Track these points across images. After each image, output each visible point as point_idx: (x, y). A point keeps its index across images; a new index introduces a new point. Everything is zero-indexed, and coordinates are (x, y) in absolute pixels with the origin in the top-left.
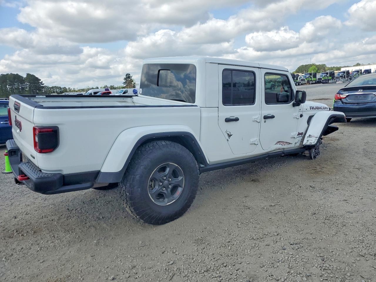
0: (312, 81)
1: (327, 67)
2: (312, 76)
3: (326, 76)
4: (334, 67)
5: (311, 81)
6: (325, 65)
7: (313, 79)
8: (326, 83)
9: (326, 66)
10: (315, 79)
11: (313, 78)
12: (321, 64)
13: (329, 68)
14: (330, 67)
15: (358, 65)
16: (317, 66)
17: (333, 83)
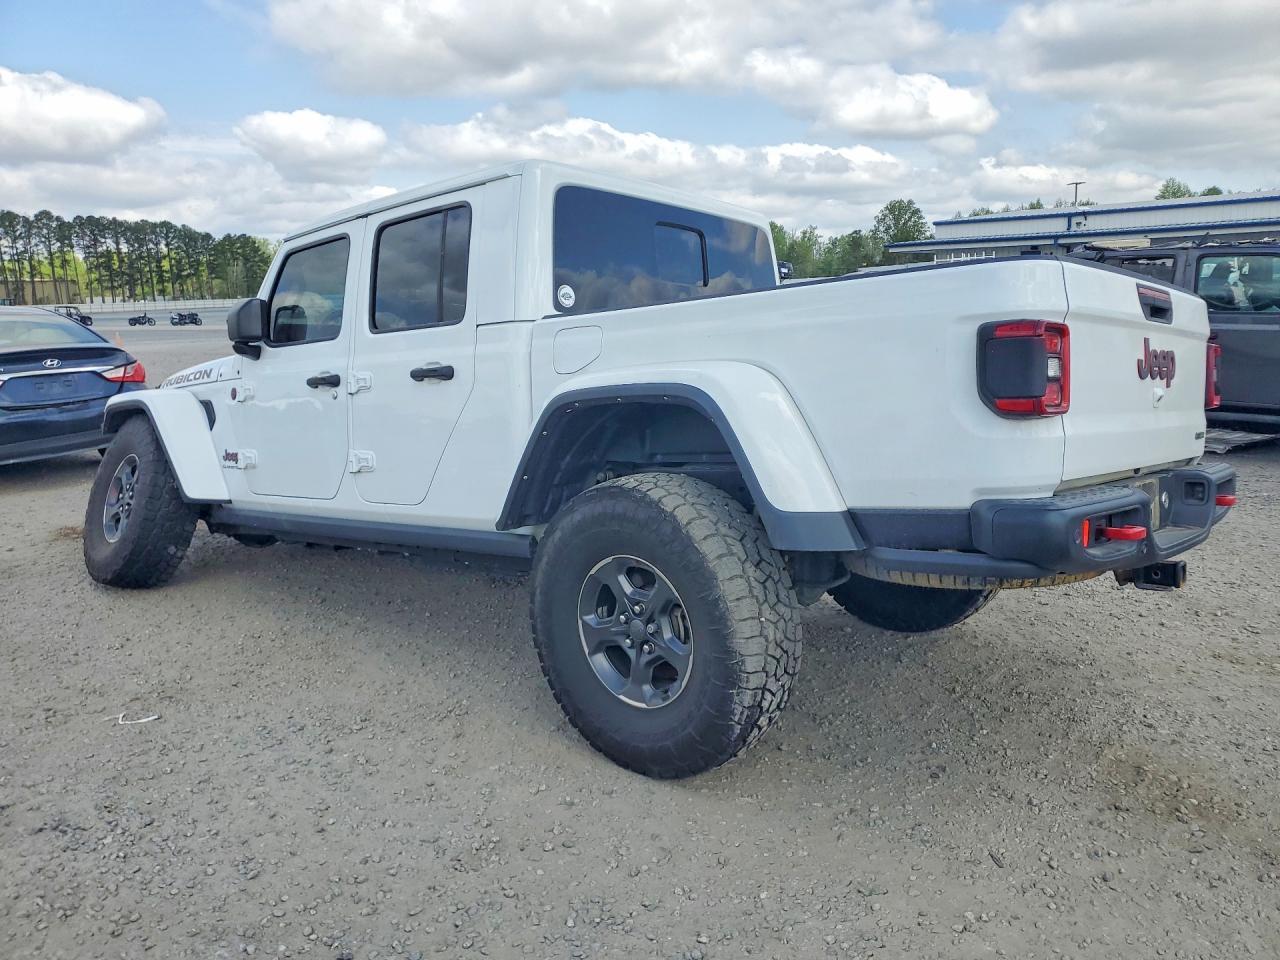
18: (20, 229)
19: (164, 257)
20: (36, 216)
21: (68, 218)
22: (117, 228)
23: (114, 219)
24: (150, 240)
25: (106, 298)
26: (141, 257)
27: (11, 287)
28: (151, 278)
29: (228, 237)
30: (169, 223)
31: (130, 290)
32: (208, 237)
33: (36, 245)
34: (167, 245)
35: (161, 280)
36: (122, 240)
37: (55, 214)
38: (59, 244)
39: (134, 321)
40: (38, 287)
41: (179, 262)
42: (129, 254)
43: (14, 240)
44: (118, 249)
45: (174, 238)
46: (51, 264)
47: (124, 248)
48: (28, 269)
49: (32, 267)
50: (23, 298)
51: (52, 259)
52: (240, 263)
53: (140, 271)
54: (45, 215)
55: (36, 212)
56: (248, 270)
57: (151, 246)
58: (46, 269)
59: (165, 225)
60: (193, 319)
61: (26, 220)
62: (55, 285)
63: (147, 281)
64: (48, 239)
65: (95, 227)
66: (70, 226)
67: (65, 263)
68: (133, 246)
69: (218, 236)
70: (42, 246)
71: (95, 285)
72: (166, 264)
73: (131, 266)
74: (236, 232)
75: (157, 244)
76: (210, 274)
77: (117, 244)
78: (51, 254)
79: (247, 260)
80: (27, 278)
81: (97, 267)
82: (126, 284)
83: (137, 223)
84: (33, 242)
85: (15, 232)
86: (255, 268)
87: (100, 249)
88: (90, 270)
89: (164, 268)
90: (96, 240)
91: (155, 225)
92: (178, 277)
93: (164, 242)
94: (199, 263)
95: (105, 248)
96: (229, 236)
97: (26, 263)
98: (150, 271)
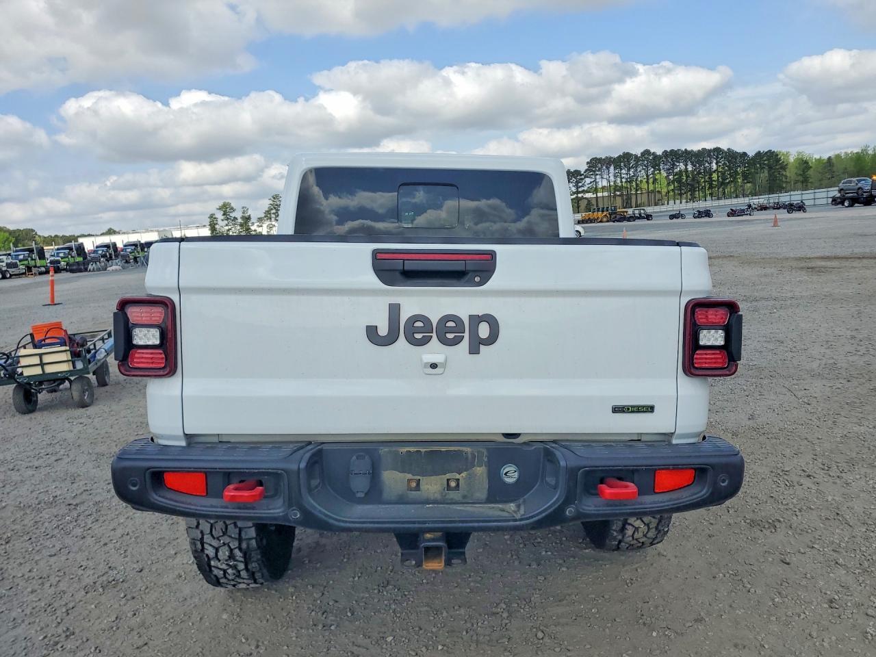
0: (39, 267)
1: (39, 236)
2: (35, 256)
3: (69, 254)
4: (56, 236)
5: (35, 267)
6: (33, 230)
7: (39, 263)
8: (80, 271)
9: (36, 234)
10: (43, 262)
11: (40, 259)
12: (22, 229)
13: (45, 238)
14: (46, 236)
15: (111, 232)
16: (11, 233)
17: (99, 270)
18: (632, 163)
19: (714, 172)
20: (642, 154)
21: (659, 152)
22: (687, 155)
23: (686, 150)
24: (707, 161)
25: (670, 202)
26: (700, 173)
27: (625, 197)
28: (705, 186)
29: (759, 154)
30: (719, 148)
31: (691, 195)
32: (745, 154)
33: (640, 171)
34: (717, 164)
35: (711, 187)
36: (689, 163)
37: (652, 151)
38: (652, 169)
39: (672, 217)
40: (639, 196)
41: (723, 174)
42: (692, 172)
43: (629, 170)
44: (686, 169)
45: (722, 158)
46: (647, 182)
47: (690, 168)
48: (635, 186)
49: (637, 185)
50: (631, 204)
51: (648, 179)
52: (766, 171)
53: (698, 182)
54: (647, 152)
55: (642, 151)
56: (770, 175)
57: (707, 165)
58: (644, 186)
59: (718, 150)
60: (707, 214)
61: (636, 156)
62: (648, 195)
63: (702, 188)
64: (647, 167)
65: (674, 156)
66: (660, 157)
67: (655, 181)
68: (695, 166)
69: (751, 153)
70: (643, 171)
71: (671, 193)
72: (715, 176)
73: (693, 179)
74: (764, 149)
75: (710, 163)
76: (743, 180)
77: (686, 165)
78: (648, 176)
79: (770, 168)
80: (633, 192)
81: (673, 182)
82: (689, 191)
83: (699, 151)
84: (639, 169)
85: (629, 164)
86: (776, 173)
87: (676, 170)
88: (669, 184)
89: (714, 179)
90: (674, 165)
91: (710, 151)
92: (723, 184)
93: (715, 161)
94: (736, 172)
95: (679, 169)
96: (759, 152)
97: (634, 183)
98: (705, 182)
